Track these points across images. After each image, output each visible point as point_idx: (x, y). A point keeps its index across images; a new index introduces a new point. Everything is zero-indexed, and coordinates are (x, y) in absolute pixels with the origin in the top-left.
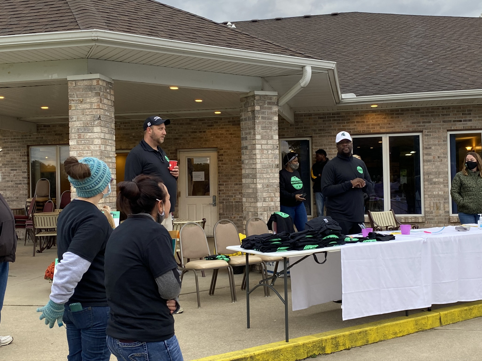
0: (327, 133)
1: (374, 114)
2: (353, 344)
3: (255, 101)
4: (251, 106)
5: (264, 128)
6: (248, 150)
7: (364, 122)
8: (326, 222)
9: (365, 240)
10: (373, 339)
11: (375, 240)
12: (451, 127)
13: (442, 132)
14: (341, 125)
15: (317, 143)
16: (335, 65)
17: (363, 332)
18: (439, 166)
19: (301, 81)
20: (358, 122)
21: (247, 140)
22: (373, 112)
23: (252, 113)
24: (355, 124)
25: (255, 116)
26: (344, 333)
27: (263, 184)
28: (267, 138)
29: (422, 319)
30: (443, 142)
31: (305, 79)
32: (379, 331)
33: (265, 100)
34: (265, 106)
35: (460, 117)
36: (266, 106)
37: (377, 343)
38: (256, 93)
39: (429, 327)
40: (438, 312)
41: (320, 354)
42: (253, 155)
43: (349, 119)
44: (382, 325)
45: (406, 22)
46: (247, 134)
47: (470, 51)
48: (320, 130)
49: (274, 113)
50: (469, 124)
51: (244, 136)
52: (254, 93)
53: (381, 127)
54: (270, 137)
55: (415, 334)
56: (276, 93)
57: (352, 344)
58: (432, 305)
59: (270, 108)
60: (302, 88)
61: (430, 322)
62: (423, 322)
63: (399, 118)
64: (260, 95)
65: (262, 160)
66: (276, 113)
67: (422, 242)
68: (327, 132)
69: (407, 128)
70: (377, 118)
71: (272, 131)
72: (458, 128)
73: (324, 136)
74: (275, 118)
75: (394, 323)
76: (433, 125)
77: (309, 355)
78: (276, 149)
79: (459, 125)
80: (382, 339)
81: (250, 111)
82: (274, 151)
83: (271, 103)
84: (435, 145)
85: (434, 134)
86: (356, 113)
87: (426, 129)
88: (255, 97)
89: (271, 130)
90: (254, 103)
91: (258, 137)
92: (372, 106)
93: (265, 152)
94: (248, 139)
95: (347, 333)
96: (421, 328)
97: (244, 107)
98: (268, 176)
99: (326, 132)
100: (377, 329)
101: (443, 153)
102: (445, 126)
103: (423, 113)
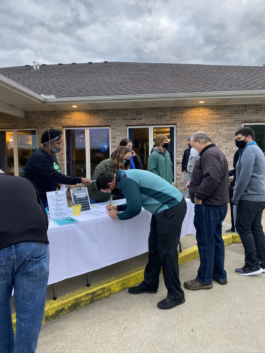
1: (79, 113)
7: (71, 118)
12: (129, 124)
13: (123, 126)
15: (40, 132)
20: (68, 118)
24: (66, 120)
30: (124, 134)
35: (134, 117)
43: (62, 116)
50: (141, 121)
53: (83, 122)
63: (95, 116)
69: (100, 123)
72: (133, 124)
73: (45, 128)
76: (117, 122)
79: (134, 122)
84: (119, 136)
85: (118, 128)
87: (113, 124)
92: (73, 106)
99: (46, 125)
102: (125, 123)
103: (111, 113)
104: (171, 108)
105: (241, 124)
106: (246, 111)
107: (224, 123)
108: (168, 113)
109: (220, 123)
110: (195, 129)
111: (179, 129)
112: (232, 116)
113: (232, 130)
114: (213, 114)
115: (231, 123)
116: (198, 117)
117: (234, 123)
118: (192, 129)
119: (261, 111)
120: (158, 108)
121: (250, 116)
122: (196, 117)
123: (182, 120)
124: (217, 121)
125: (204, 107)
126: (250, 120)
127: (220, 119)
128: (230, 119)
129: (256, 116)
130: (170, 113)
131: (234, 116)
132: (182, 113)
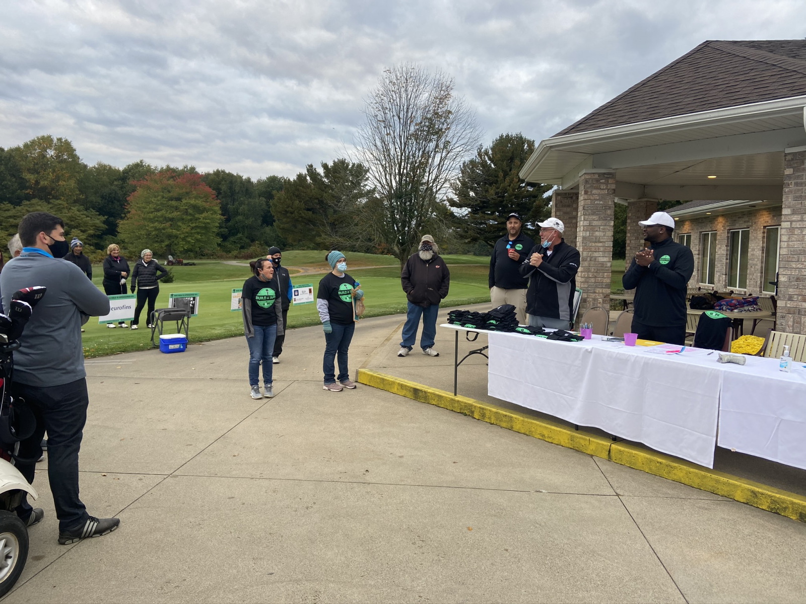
2: (499, 423)
3: (786, 162)
5: (796, 198)
10: (517, 428)
17: (509, 416)
27: (790, 277)
29: (582, 439)
32: (525, 424)
33: (802, 158)
34: (802, 167)
37: (519, 432)
38: (788, 150)
40: (607, 442)
41: (469, 415)
44: (530, 421)
57: (497, 422)
62: (583, 442)
64: (795, 153)
77: (462, 411)
80: (527, 433)
91: (786, 211)
93: (798, 232)
95: (494, 410)
96: (578, 447)
100: (523, 420)
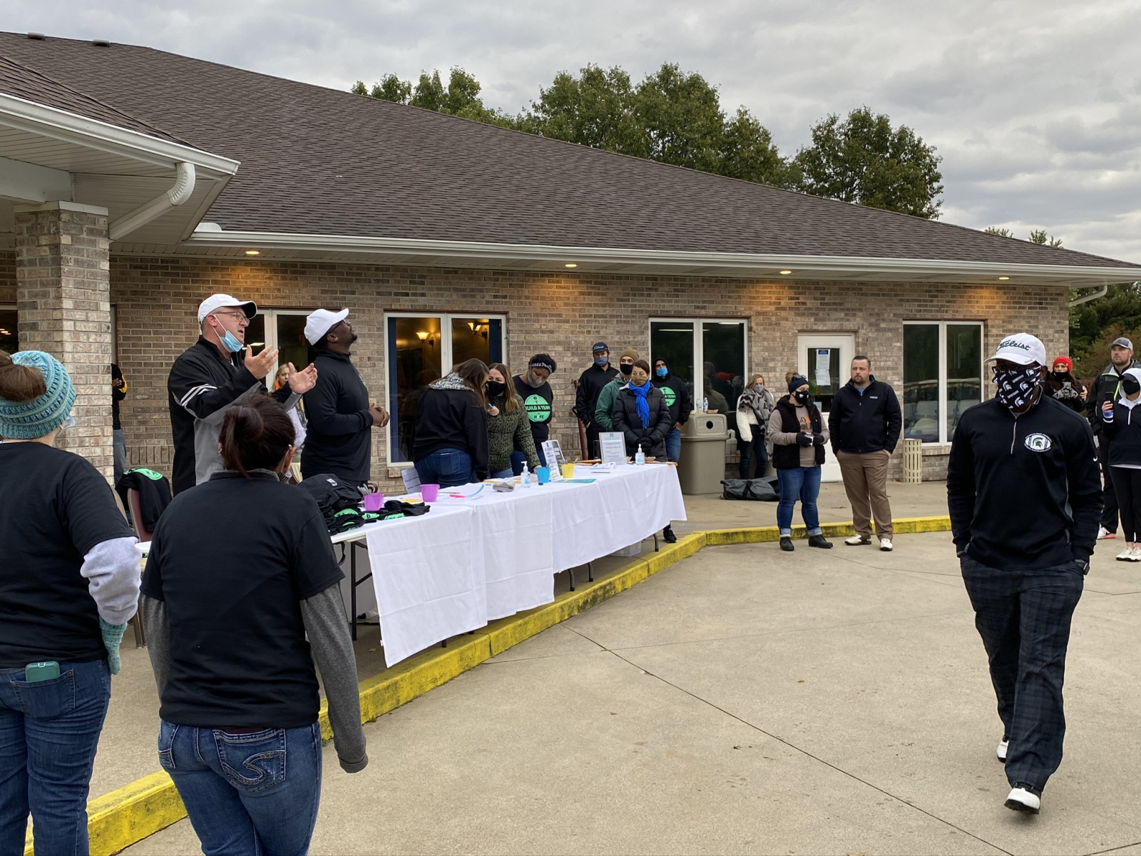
0: (149, 299)
1: (249, 268)
2: (380, 711)
3: (61, 224)
4: (49, 233)
5: (80, 285)
6: (41, 333)
7: (228, 282)
8: (333, 485)
9: (388, 515)
10: (405, 694)
11: (402, 514)
12: (391, 305)
13: (374, 312)
14: (181, 285)
15: (127, 319)
16: (237, 167)
18: (370, 376)
19: (170, 192)
20: (215, 282)
21: (37, 309)
22: (246, 263)
23: (50, 249)
24: (211, 285)
25: (61, 258)
26: (365, 692)
27: (78, 409)
28: (88, 307)
29: (470, 648)
30: (377, 331)
31: (182, 189)
33: (80, 222)
34: (82, 236)
35: (405, 288)
36: (84, 236)
37: (411, 701)
38: (64, 205)
39: (476, 663)
40: (486, 634)
42: (54, 344)
43: (198, 275)
44: (418, 668)
45: (262, 89)
46: (36, 295)
47: (403, 166)
48: (135, 293)
49: (101, 254)
50: (421, 301)
51: (26, 299)
52: (59, 206)
53: (262, 295)
54: (92, 304)
55: (461, 677)
56: (104, 211)
58: (489, 622)
59: (93, 243)
60: (174, 208)
61: (478, 653)
62: (470, 653)
63: (297, 280)
64: (71, 211)
65: (76, 355)
66: (104, 253)
67: (471, 513)
68: (150, 297)
69: (313, 301)
70: (255, 277)
71: (97, 292)
72: (402, 308)
73: (143, 306)
74: (104, 266)
75: (433, 661)
76: (359, 299)
78: (105, 332)
79: (406, 301)
80: (418, 694)
81: (45, 245)
82: (100, 336)
83: (95, 232)
84: (364, 336)
85: (361, 315)
86: (212, 264)
88: (59, 215)
89: (96, 290)
90: (58, 229)
91: (67, 304)
92: (248, 253)
93: (83, 337)
94: (39, 308)
95: (370, 691)
96: (467, 665)
97: (26, 235)
98: (88, 390)
99: (148, 297)
100: (411, 676)
101: (377, 352)
102: (380, 302)
103: (342, 274)
104: (494, 274)
105: (645, 320)
106: (656, 290)
107: (612, 316)
108: (489, 285)
109: (603, 316)
110: (551, 326)
111: (513, 326)
112: (628, 300)
113: (628, 332)
114: (589, 294)
115: (625, 316)
116: (557, 297)
117: (633, 317)
118: (544, 327)
119: (683, 291)
120: (465, 271)
121: (663, 301)
122: (552, 299)
123: (522, 303)
124: (597, 311)
125: (568, 277)
126: (664, 311)
127: (604, 306)
128: (625, 306)
129: (676, 302)
130: (494, 285)
131: (633, 300)
132: (522, 286)
